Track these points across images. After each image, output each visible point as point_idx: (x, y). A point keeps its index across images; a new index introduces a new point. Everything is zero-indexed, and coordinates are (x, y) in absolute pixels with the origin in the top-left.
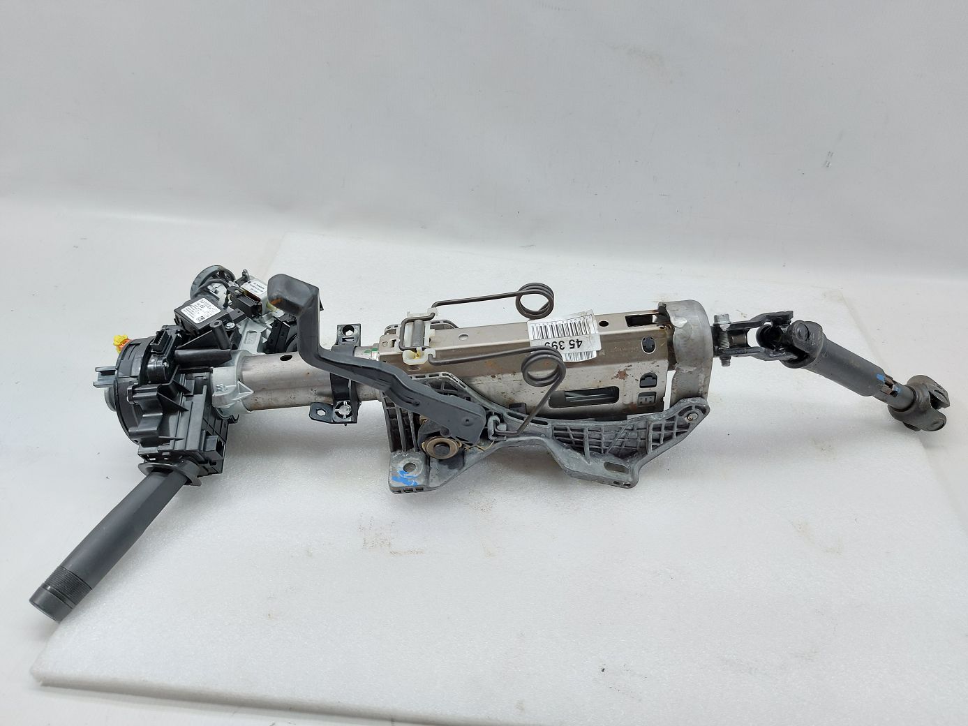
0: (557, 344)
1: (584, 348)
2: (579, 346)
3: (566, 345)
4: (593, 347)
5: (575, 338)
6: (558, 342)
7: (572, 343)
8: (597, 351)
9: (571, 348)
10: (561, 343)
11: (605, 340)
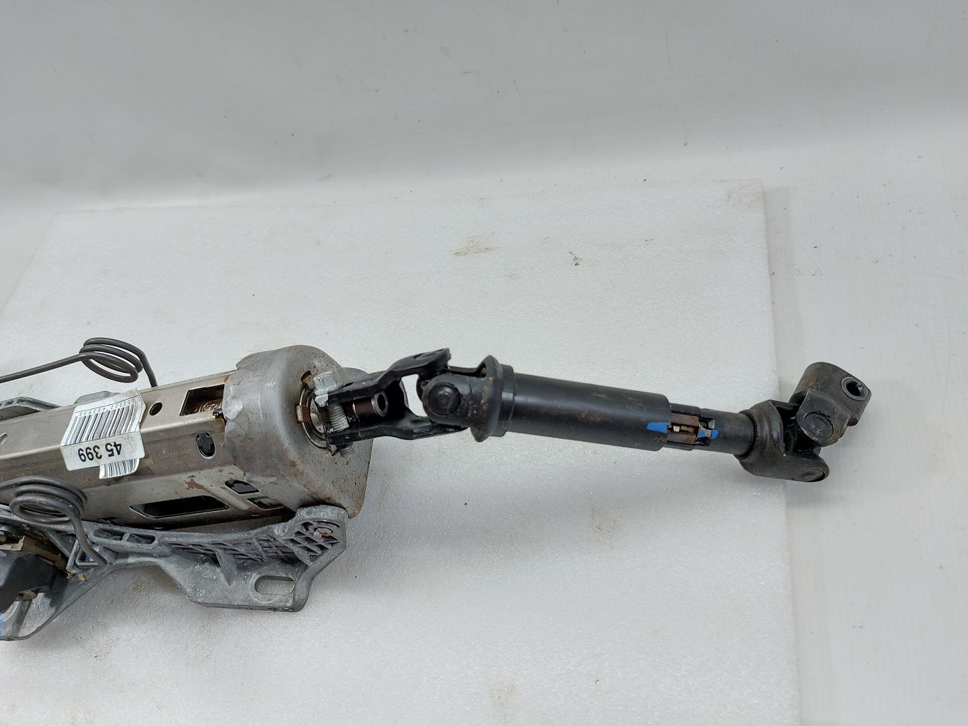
0: (92, 451)
1: (126, 454)
2: (119, 453)
3: (102, 451)
4: (136, 452)
5: (111, 440)
6: (92, 448)
7: (109, 448)
8: (140, 459)
9: (110, 456)
10: (96, 449)
11: (149, 440)
